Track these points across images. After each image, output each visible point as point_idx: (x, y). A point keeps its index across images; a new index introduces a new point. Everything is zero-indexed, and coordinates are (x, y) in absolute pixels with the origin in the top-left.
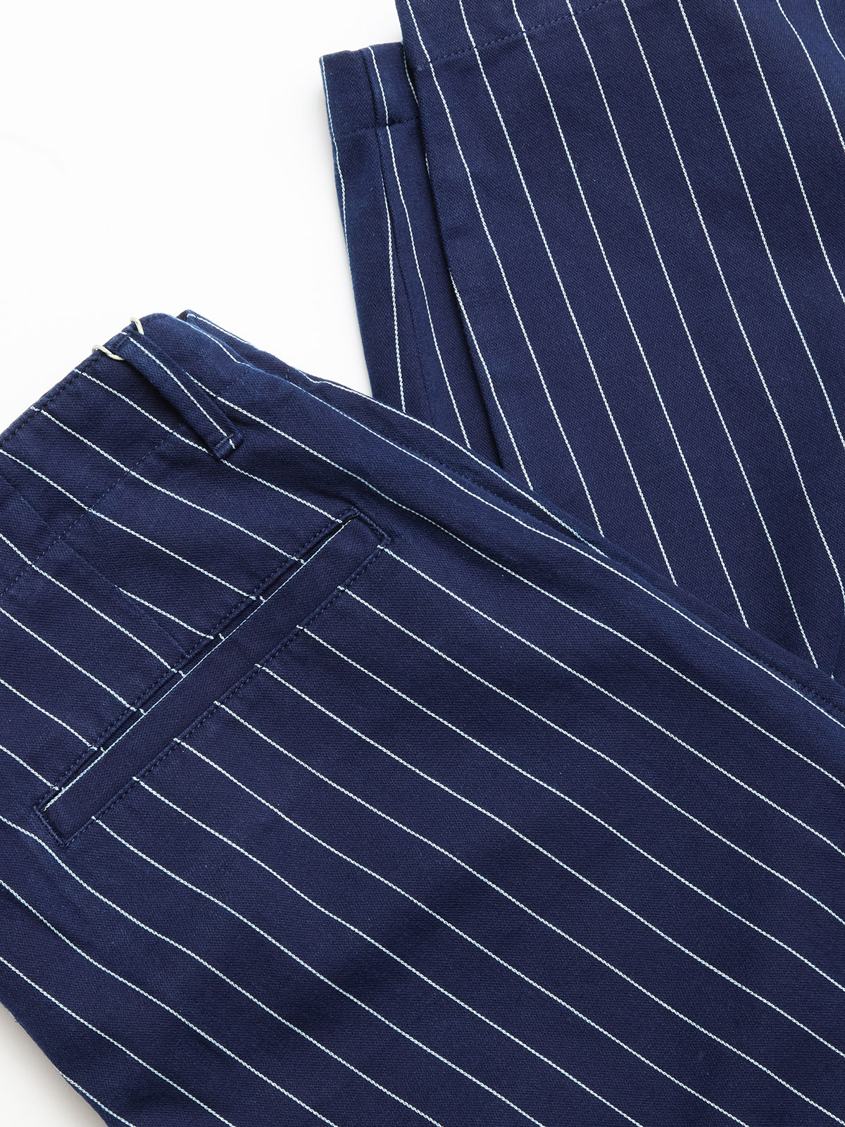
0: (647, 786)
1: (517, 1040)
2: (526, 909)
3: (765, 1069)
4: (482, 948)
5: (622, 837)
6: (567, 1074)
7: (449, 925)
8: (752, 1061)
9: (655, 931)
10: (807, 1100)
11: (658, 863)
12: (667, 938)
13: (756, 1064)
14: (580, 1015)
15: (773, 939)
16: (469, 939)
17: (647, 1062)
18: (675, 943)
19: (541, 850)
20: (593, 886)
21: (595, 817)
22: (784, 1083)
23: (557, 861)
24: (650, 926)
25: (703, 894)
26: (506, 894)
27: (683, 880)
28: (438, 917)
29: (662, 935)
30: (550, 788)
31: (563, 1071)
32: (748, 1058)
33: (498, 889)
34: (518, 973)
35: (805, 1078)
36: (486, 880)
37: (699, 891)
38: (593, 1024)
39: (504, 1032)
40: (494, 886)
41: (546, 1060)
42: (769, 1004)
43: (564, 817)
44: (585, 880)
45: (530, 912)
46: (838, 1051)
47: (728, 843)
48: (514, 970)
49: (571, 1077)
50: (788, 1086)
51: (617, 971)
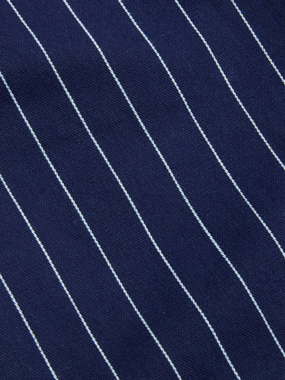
0: (226, 79)
1: (25, 218)
2: (85, 123)
3: (212, 330)
4: (35, 136)
5: (188, 107)
6: (50, 261)
7: (18, 106)
8: (205, 318)
9: (178, 189)
10: (236, 373)
11: (206, 139)
12: (185, 198)
13: (207, 322)
14: (85, 223)
15: (270, 231)
16: (28, 125)
17: (121, 284)
18: (189, 205)
19: (119, 83)
20: (146, 132)
21: (173, 80)
22: (223, 350)
23: (127, 99)
24: (176, 183)
25: (231, 178)
26: (74, 104)
27: (220, 161)
28: (12, 95)
29: (183, 194)
30: (149, 42)
31: (48, 258)
32: (203, 314)
33: (70, 97)
34: (54, 170)
35: (243, 355)
36: (63, 85)
37: (228, 174)
38: (92, 234)
39: (19, 207)
40: (68, 93)
41: (40, 242)
42: (241, 280)
43: (149, 67)
44: (142, 124)
45: (86, 127)
46: (280, 347)
47: (269, 147)
48: (52, 166)
49: (52, 265)
50: (225, 354)
51: (132, 203)
